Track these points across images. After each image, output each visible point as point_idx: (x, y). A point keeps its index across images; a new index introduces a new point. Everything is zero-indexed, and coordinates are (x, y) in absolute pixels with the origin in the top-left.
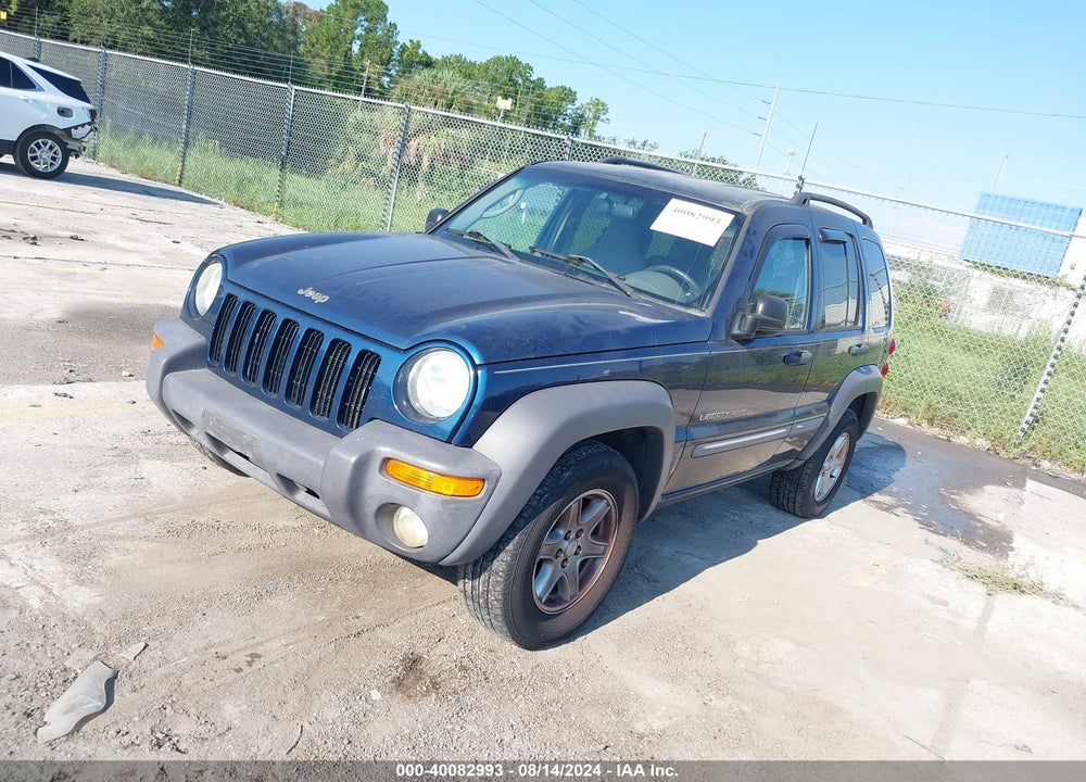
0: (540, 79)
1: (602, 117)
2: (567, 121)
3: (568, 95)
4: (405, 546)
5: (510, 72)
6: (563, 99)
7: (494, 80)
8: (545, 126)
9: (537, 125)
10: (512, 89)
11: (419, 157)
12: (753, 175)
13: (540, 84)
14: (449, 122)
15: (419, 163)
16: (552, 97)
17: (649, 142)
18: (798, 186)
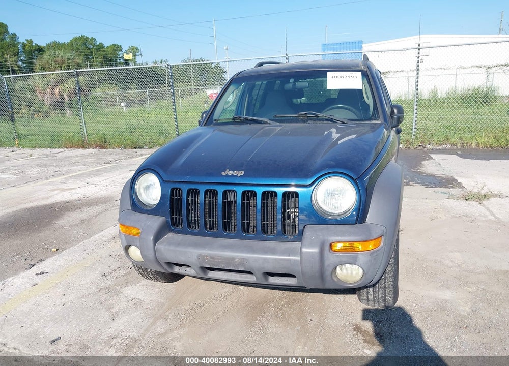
0: (101, 43)
1: (137, 54)
2: (121, 60)
3: (117, 48)
4: (351, 284)
5: (84, 44)
6: (116, 50)
7: (78, 49)
8: (111, 65)
9: (107, 65)
10: (89, 51)
11: (61, 96)
12: (218, 63)
13: (101, 46)
14: (70, 75)
15: (63, 99)
16: (110, 51)
17: (163, 60)
18: (286, 59)
